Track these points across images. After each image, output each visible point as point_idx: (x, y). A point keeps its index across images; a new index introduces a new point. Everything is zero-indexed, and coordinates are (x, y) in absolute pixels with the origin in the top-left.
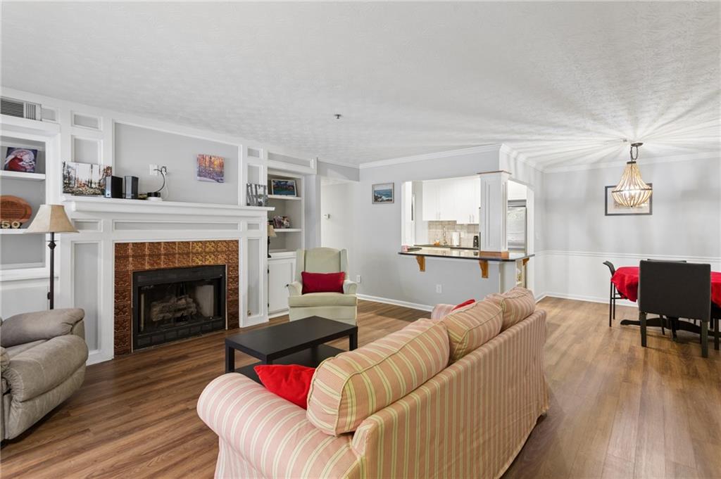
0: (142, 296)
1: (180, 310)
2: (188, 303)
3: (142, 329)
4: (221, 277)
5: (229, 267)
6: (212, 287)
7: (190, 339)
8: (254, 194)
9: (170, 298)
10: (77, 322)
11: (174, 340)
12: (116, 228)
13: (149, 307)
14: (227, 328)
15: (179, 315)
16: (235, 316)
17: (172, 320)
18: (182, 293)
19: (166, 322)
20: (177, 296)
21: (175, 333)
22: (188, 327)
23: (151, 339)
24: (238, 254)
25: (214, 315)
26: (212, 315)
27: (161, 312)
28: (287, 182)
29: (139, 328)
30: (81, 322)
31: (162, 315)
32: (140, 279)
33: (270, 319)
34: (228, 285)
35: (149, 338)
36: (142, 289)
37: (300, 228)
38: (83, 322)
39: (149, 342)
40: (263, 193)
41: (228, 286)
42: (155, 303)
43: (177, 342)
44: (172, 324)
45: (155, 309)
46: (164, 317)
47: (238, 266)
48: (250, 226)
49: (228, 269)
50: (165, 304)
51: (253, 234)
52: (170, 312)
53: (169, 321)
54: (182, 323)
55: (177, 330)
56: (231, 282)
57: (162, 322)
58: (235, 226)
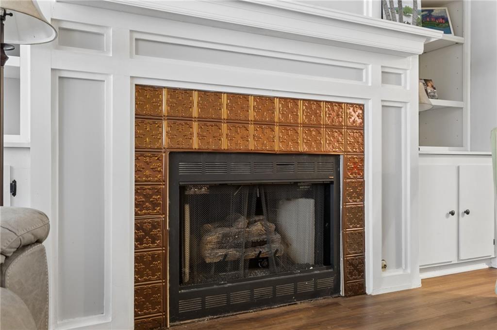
0: (187, 208)
1: (255, 244)
2: (268, 232)
3: (187, 278)
4: (332, 183)
5: (346, 160)
6: (311, 202)
7: (276, 310)
8: (396, 5)
9: (236, 219)
10: (23, 247)
11: (245, 307)
12: (137, 53)
13: (198, 235)
14: (342, 293)
15: (252, 254)
16: (357, 268)
17: (242, 264)
18: (259, 212)
19: (228, 268)
20: (249, 216)
21: (247, 292)
22: (270, 283)
23: (203, 303)
24: (363, 135)
25: (316, 263)
26: (312, 262)
27: (221, 245)
28: (432, 11)
29: (181, 273)
30: (36, 248)
31: (221, 252)
32: (183, 167)
33: (424, 281)
34: (345, 202)
35: (199, 299)
36: (187, 193)
37: (462, 99)
38: (43, 251)
39: (199, 308)
40: (411, 6)
41: (345, 204)
42: (209, 226)
43: (251, 314)
44: (242, 272)
45: (209, 238)
46: (226, 256)
47: (362, 160)
48: (386, 76)
49: (345, 165)
50: (226, 230)
51: (392, 92)
52: (237, 246)
53: (235, 264)
54: (259, 273)
55: (252, 287)
56: (350, 195)
57: (222, 265)
58: (358, 73)
